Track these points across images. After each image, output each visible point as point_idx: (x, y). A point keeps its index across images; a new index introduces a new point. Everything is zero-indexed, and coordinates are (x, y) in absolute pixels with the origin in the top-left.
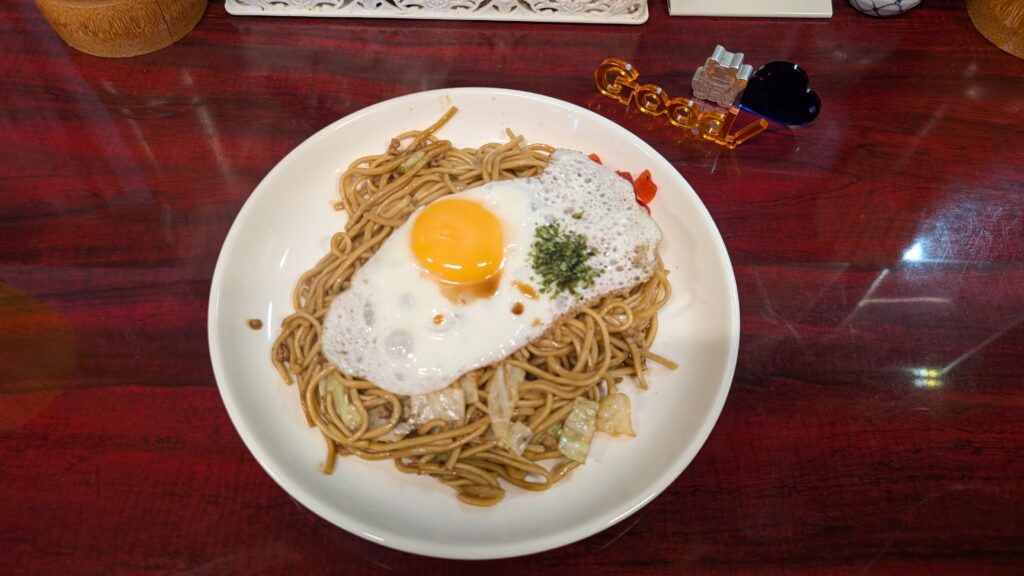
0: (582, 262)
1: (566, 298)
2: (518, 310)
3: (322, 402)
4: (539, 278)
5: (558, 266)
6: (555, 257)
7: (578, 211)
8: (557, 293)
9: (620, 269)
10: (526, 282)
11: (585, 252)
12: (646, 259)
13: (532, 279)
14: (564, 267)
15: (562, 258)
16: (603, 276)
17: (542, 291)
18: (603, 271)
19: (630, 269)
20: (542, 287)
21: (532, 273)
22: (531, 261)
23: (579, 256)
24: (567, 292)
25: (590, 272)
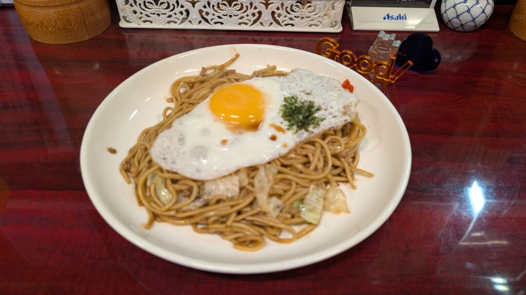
0: (312, 115)
1: (303, 133)
2: (273, 138)
3: (148, 190)
4: (286, 123)
5: (298, 117)
6: (295, 112)
7: (309, 91)
8: (297, 131)
9: (335, 117)
10: (278, 124)
11: (313, 110)
12: (351, 111)
13: (282, 123)
14: (301, 117)
15: (300, 113)
16: (325, 121)
17: (288, 129)
18: (325, 119)
19: (341, 117)
20: (288, 127)
21: (282, 120)
22: (281, 114)
23: (310, 111)
24: (303, 131)
25: (317, 120)
